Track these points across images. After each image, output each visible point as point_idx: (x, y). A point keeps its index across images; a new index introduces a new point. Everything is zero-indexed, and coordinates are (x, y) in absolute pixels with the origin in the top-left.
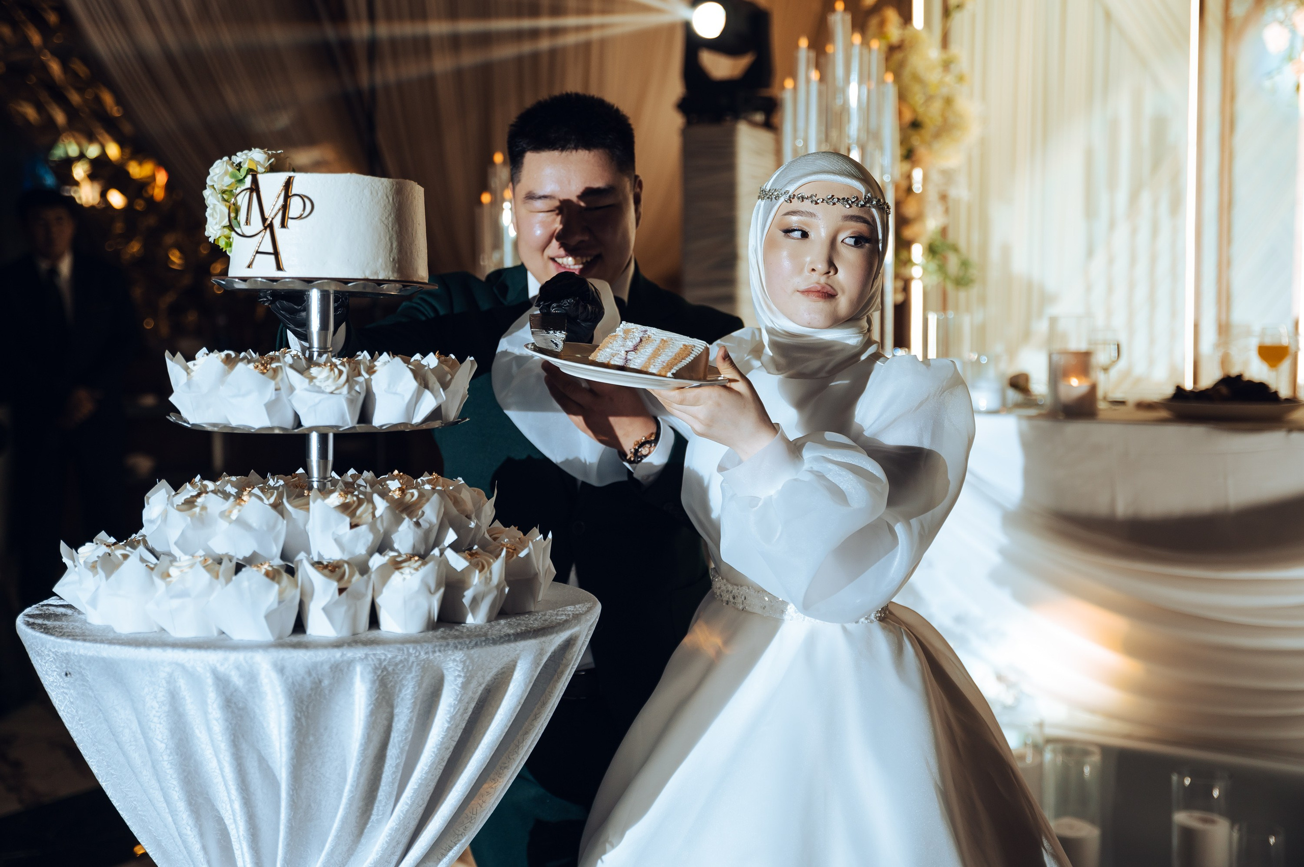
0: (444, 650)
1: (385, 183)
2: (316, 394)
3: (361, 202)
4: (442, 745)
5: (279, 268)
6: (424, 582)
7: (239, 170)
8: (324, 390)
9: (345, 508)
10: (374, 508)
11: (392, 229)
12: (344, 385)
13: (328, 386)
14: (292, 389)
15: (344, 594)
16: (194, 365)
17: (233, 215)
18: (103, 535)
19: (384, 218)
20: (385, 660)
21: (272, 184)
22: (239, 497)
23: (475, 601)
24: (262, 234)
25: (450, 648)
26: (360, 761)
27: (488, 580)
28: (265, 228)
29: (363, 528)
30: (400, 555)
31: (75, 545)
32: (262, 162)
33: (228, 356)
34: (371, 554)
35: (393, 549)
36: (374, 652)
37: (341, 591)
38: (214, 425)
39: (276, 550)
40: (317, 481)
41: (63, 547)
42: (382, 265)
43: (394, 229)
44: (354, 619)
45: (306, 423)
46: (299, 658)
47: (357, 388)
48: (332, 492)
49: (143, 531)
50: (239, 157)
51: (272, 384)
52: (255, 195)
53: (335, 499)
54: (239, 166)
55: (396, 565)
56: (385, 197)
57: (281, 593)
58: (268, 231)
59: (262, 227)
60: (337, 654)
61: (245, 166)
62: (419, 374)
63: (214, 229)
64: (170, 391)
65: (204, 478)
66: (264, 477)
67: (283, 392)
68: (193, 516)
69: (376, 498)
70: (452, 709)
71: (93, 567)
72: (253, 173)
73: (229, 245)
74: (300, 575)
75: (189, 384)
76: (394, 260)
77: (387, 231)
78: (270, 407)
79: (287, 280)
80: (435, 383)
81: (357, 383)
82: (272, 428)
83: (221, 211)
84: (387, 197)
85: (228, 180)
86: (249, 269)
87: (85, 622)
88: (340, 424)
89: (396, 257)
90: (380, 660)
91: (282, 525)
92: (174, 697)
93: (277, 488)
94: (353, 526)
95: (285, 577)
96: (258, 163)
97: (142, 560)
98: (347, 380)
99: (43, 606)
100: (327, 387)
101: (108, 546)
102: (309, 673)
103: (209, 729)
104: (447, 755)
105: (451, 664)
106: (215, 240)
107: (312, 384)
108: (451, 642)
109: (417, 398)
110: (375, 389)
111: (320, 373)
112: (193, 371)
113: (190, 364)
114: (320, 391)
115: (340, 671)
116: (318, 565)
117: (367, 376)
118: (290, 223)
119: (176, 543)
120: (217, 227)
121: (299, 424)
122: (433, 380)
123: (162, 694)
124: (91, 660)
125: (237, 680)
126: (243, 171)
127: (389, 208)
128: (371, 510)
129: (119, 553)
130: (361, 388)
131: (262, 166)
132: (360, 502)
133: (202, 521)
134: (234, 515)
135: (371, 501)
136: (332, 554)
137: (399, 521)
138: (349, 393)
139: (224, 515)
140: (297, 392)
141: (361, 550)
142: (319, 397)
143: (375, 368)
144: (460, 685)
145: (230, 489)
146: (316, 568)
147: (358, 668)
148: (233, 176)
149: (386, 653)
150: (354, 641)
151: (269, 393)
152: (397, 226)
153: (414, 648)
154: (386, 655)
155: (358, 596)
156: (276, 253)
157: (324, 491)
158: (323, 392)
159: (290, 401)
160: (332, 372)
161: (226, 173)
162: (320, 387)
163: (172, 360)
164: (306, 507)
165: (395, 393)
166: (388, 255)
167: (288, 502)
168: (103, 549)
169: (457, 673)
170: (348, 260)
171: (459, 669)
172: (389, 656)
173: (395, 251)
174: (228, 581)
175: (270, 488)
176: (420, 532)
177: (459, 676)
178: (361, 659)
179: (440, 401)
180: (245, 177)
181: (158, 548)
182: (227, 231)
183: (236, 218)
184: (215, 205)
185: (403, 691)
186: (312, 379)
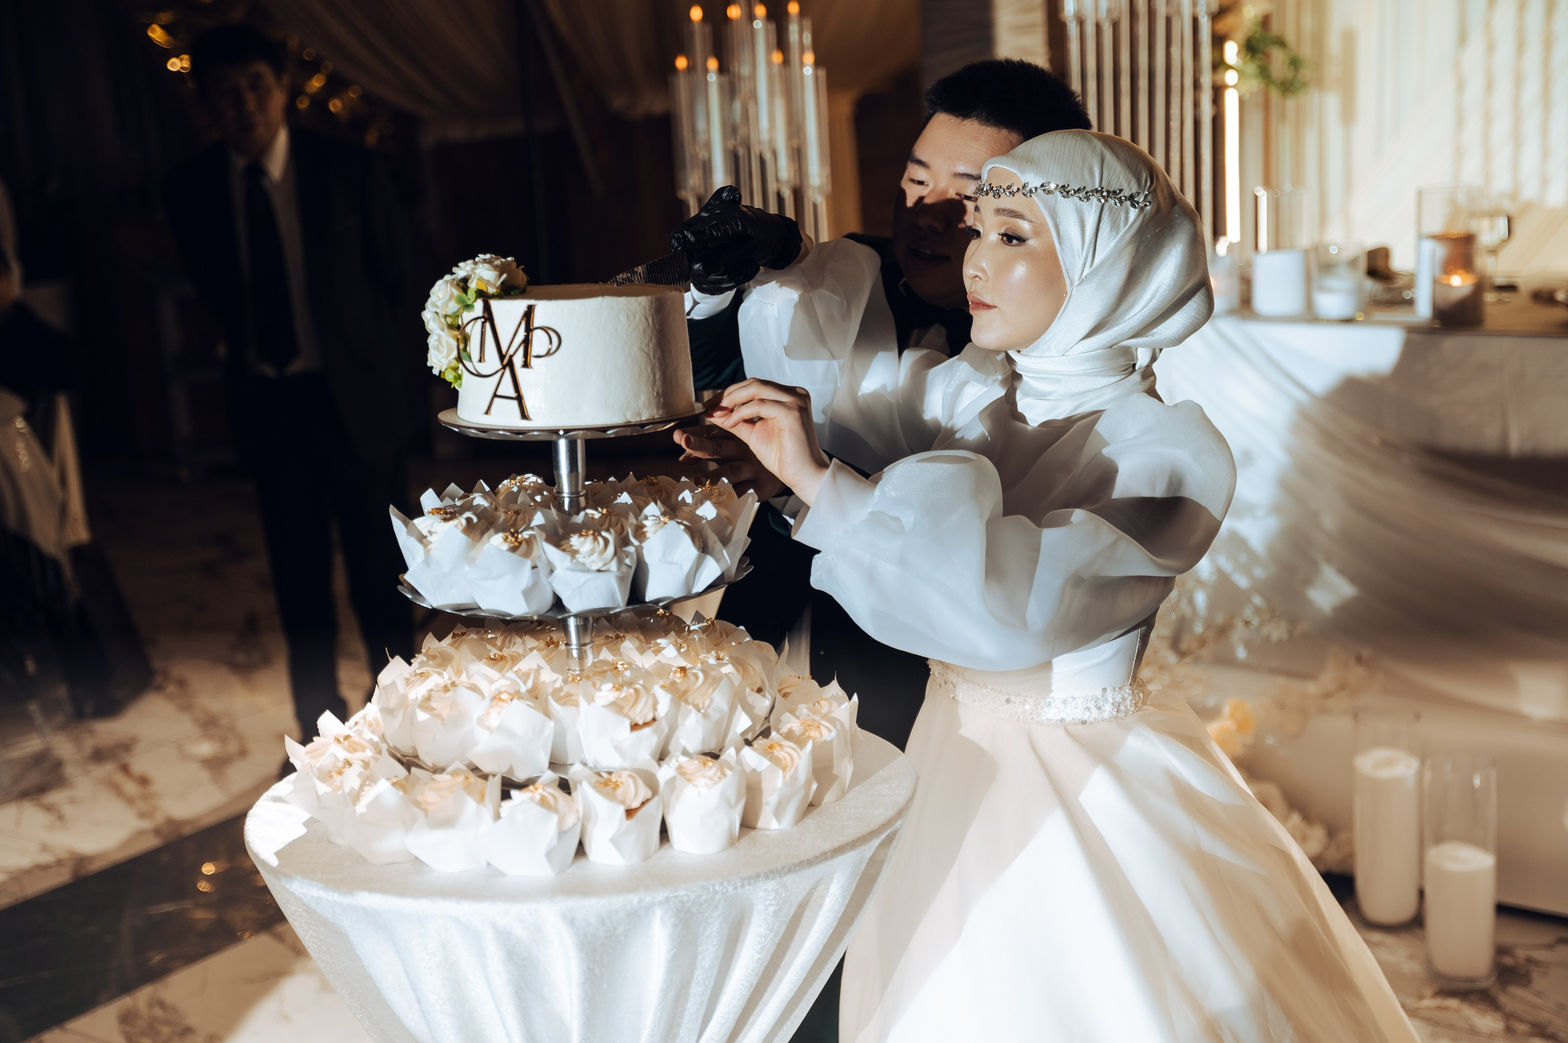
0: (755, 883)
1: (643, 303)
2: (580, 574)
3: (616, 329)
5: (524, 416)
6: (723, 799)
7: (465, 290)
8: (590, 567)
9: (620, 706)
10: (655, 702)
11: (654, 356)
12: (612, 559)
13: (593, 562)
14: (551, 568)
15: (633, 819)
17: (462, 346)
19: (644, 345)
20: (688, 901)
21: (509, 312)
24: (499, 374)
25: (760, 879)
26: (661, 1006)
27: (793, 779)
28: (504, 367)
29: (646, 732)
32: (492, 280)
34: (656, 764)
36: (676, 894)
37: (629, 813)
39: (544, 760)
40: (576, 649)
41: (288, 740)
42: (644, 403)
43: (656, 356)
44: (645, 845)
45: (570, 606)
46: (591, 907)
47: (628, 561)
50: (463, 269)
51: (528, 564)
52: (488, 325)
53: (607, 693)
54: (465, 284)
56: (644, 320)
57: (559, 824)
58: (508, 371)
59: (499, 366)
60: (634, 899)
61: (472, 286)
62: (696, 532)
63: (438, 361)
67: (543, 570)
69: (658, 690)
70: (763, 940)
73: (459, 378)
74: (578, 793)
75: (427, 561)
76: (658, 394)
77: (648, 360)
78: (528, 592)
79: (536, 433)
80: (715, 543)
81: (628, 555)
82: (530, 616)
83: (448, 343)
84: (647, 319)
85: (453, 307)
88: (610, 605)
89: (661, 390)
90: (682, 902)
91: (546, 728)
94: (634, 728)
95: (561, 796)
96: (488, 282)
98: (616, 553)
100: (593, 564)
102: (603, 923)
105: (762, 894)
106: (440, 372)
107: (574, 561)
109: (698, 565)
110: (648, 558)
111: (582, 544)
112: (430, 543)
114: (586, 570)
115: (636, 918)
116: (597, 779)
117: (636, 543)
120: (443, 358)
121: (558, 606)
122: (713, 539)
125: (520, 932)
126: (471, 294)
127: (649, 331)
128: (651, 702)
130: (631, 560)
131: (493, 285)
132: (638, 696)
134: (494, 720)
136: (611, 761)
137: (684, 714)
138: (619, 569)
140: (557, 572)
141: (646, 758)
142: (582, 577)
143: (645, 530)
144: (772, 914)
146: (596, 785)
147: (658, 913)
148: (460, 301)
149: (689, 893)
151: (525, 577)
152: (659, 352)
153: (721, 884)
154: (688, 896)
155: (647, 819)
156: (519, 398)
158: (588, 571)
159: (550, 584)
160: (596, 543)
161: (451, 297)
162: (584, 564)
164: (573, 701)
165: (672, 563)
166: (651, 389)
167: (553, 699)
169: (768, 902)
170: (606, 403)
171: (771, 898)
172: (693, 897)
173: (658, 383)
174: (496, 809)
176: (707, 725)
177: (770, 905)
178: (661, 903)
179: (724, 568)
180: (474, 301)
182: (455, 364)
183: (465, 349)
184: (438, 333)
185: (708, 929)
186: (574, 553)
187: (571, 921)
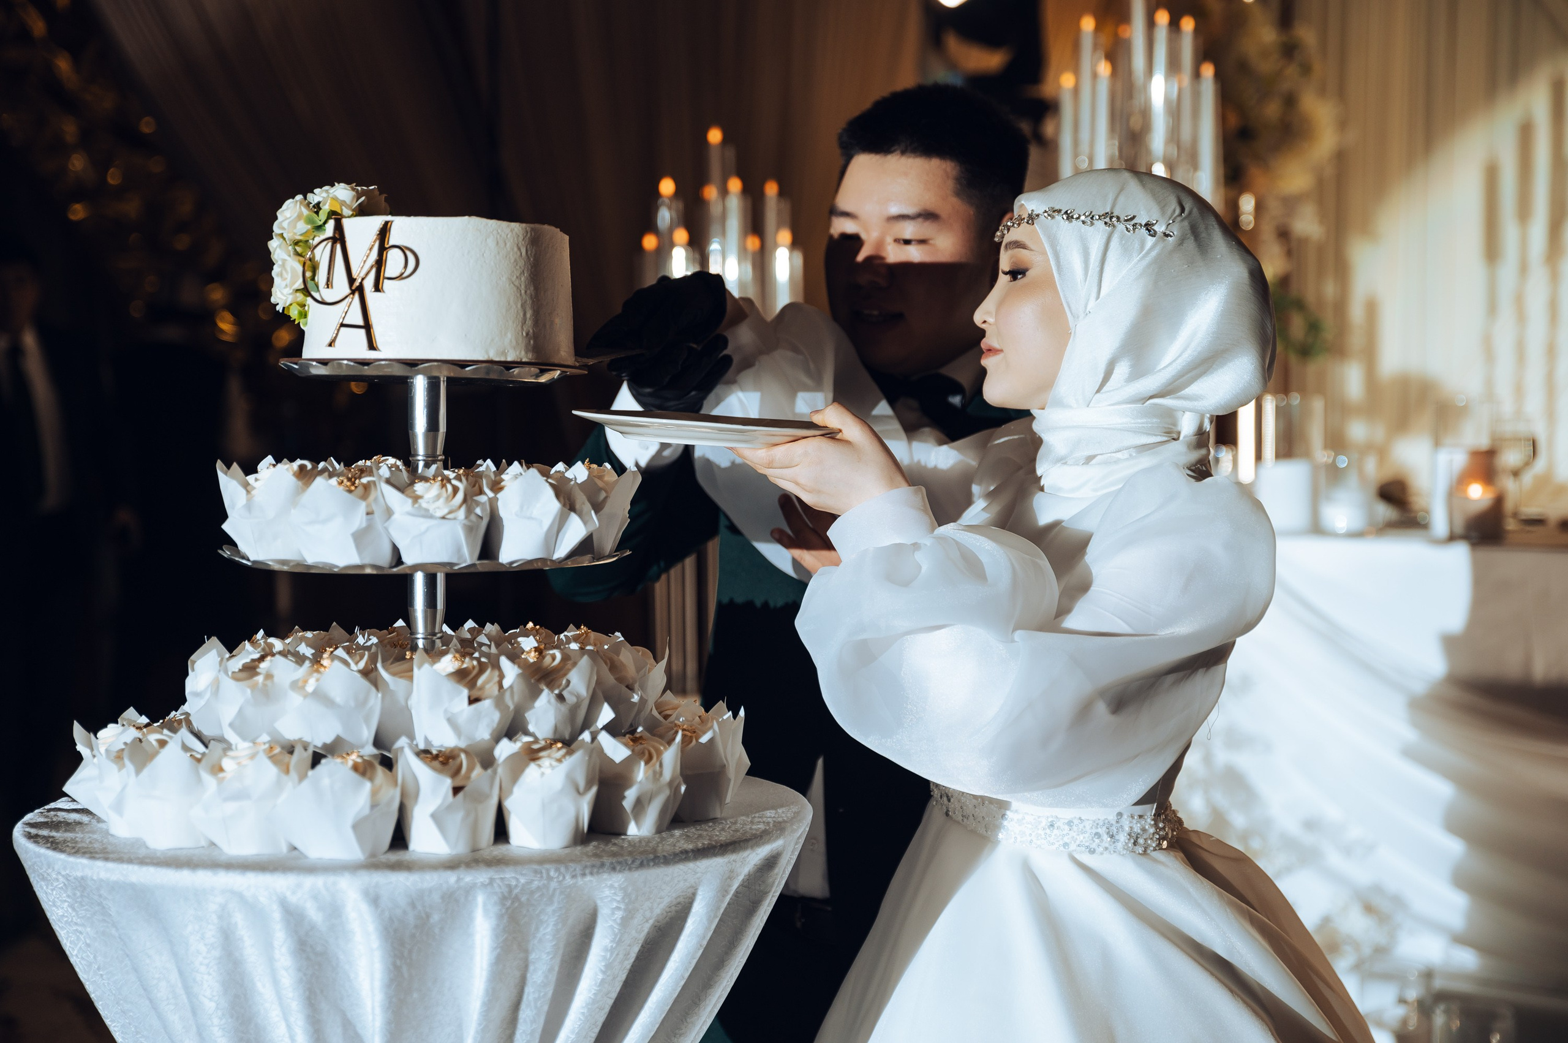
0: (598, 873)
1: (516, 230)
2: (422, 520)
3: (483, 255)
5: (372, 346)
6: (570, 779)
7: (317, 213)
8: (433, 514)
9: (461, 676)
10: (502, 676)
11: (526, 292)
12: (460, 506)
13: (438, 508)
14: (389, 512)
15: (461, 795)
16: (256, 480)
17: (308, 274)
18: (131, 713)
19: (515, 277)
20: (516, 886)
21: (361, 232)
22: (316, 660)
23: (640, 805)
24: (349, 300)
25: (605, 869)
26: (482, 1026)
27: (657, 775)
28: (353, 292)
29: (486, 704)
30: (536, 741)
32: (348, 202)
33: (302, 468)
34: (497, 740)
35: (527, 733)
36: (503, 877)
37: (456, 790)
38: (283, 562)
39: (367, 734)
40: (423, 638)
41: (78, 731)
42: (511, 341)
43: (528, 292)
44: (474, 831)
45: (410, 558)
46: (399, 883)
47: (478, 511)
48: (444, 653)
49: (185, 708)
50: (318, 195)
51: (363, 506)
52: (338, 247)
53: (448, 663)
54: (317, 207)
55: (532, 754)
56: (516, 249)
57: (374, 793)
58: (357, 296)
59: (348, 291)
60: (451, 878)
61: (326, 208)
62: (562, 491)
63: (283, 294)
64: (224, 516)
65: (269, 634)
66: (351, 632)
67: (378, 517)
68: (254, 688)
69: (504, 662)
70: (608, 955)
71: (118, 757)
72: (336, 216)
73: (304, 315)
74: (400, 768)
75: (249, 506)
76: (527, 334)
77: (519, 295)
78: (360, 538)
79: (383, 363)
80: (584, 503)
81: (478, 504)
82: (362, 567)
83: (293, 270)
84: (519, 249)
85: (302, 227)
86: (330, 348)
87: (107, 833)
88: (454, 561)
89: (531, 331)
90: (509, 886)
91: (375, 700)
92: (228, 939)
93: (369, 648)
94: (472, 701)
95: (380, 771)
96: (343, 203)
97: (185, 748)
98: (465, 501)
99: (49, 810)
100: (437, 510)
101: (139, 728)
102: (413, 905)
103: (276, 982)
104: (601, 1018)
105: (607, 892)
106: (284, 308)
107: (416, 506)
108: (607, 861)
109: (561, 523)
110: (503, 512)
111: (428, 490)
112: (254, 488)
113: (251, 478)
114: (427, 515)
115: (454, 902)
116: (425, 754)
117: (491, 494)
118: (387, 285)
119: (231, 725)
120: (288, 291)
121: (398, 560)
122: (581, 500)
123: (211, 933)
124: (115, 887)
125: (314, 914)
126: (323, 215)
127: (521, 263)
128: (496, 679)
129: (153, 738)
130: (483, 510)
131: (348, 207)
132: (482, 668)
133: (267, 695)
134: (310, 687)
135: (497, 666)
136: (444, 739)
137: (535, 694)
138: (467, 517)
139: (298, 686)
140: (396, 516)
141: (483, 733)
142: (424, 524)
143: (502, 484)
144: (619, 921)
145: (306, 650)
146: (422, 759)
147: (480, 898)
148: (309, 221)
149: (518, 877)
150: (473, 860)
151: (359, 519)
152: (532, 288)
153: (557, 870)
154: (517, 880)
155: (480, 798)
156: (367, 327)
157: (433, 653)
158: (431, 517)
159: (386, 529)
160: (444, 489)
161: (300, 217)
162: (427, 510)
163: (226, 474)
164: (408, 674)
165: (530, 518)
166: (520, 328)
167: (384, 667)
168: (132, 734)
169: (615, 905)
170: (466, 335)
171: (618, 898)
172: (522, 881)
173: (529, 322)
174: (302, 777)
175: (360, 648)
176: (564, 708)
177: (618, 908)
178: (484, 886)
179: (591, 528)
180: (325, 223)
181: (206, 732)
182: (300, 297)
183: (313, 279)
184: (284, 261)
185: (541, 929)
186: (416, 498)
187: (374, 899)
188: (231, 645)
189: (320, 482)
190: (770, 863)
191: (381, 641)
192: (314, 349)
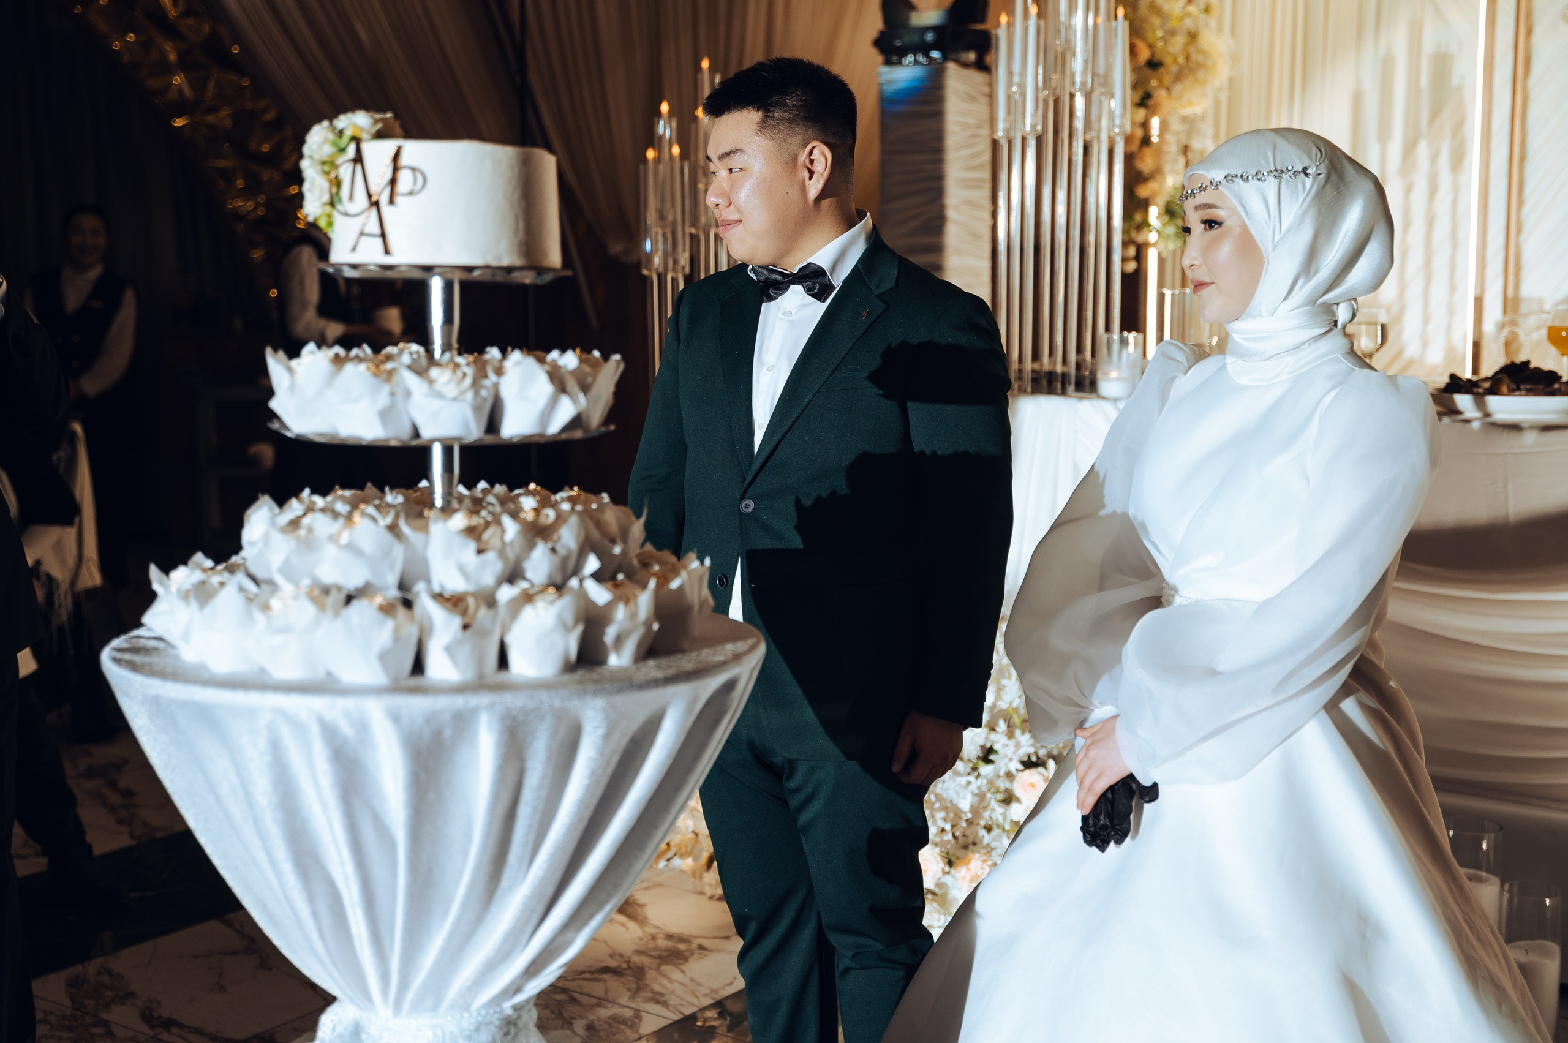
0: (583, 697)
1: (510, 152)
2: (437, 400)
3: (481, 174)
4: (581, 804)
6: (561, 620)
7: (340, 137)
8: (446, 395)
9: (471, 532)
10: (503, 531)
11: (518, 206)
12: (469, 389)
13: (450, 390)
14: (408, 394)
15: (469, 632)
16: (299, 365)
18: (199, 557)
19: (509, 193)
20: (514, 707)
21: (379, 153)
22: (349, 517)
23: (619, 640)
25: (589, 694)
26: (488, 821)
27: (633, 615)
29: (490, 556)
30: (533, 585)
31: (167, 569)
32: (367, 127)
33: (337, 355)
34: (499, 583)
35: (524, 578)
36: (503, 700)
37: (466, 627)
38: (321, 435)
39: (391, 580)
40: (440, 498)
41: (154, 571)
42: (506, 249)
43: (520, 206)
44: (480, 661)
45: (426, 433)
46: (416, 705)
47: (484, 393)
48: (456, 511)
49: (243, 553)
50: (343, 121)
51: (386, 389)
53: (459, 520)
54: (341, 133)
55: (528, 598)
56: (510, 170)
57: (397, 630)
60: (459, 702)
61: (348, 133)
62: (557, 377)
63: (313, 207)
64: (272, 395)
65: (313, 492)
66: (382, 491)
67: (399, 397)
68: (298, 539)
69: (507, 520)
70: (593, 764)
71: (185, 596)
72: (357, 140)
73: (331, 225)
74: (417, 608)
75: (292, 387)
76: (523, 244)
77: (512, 209)
78: (385, 415)
79: (398, 267)
80: (573, 387)
81: (484, 386)
82: (387, 440)
83: (321, 186)
84: (513, 170)
85: (328, 150)
86: (353, 254)
87: (177, 658)
88: (466, 435)
89: (526, 241)
90: (508, 708)
91: (399, 552)
92: (276, 749)
93: (393, 506)
94: (480, 552)
95: (401, 611)
96: (362, 129)
97: (242, 589)
98: (472, 384)
99: (133, 637)
100: (449, 392)
101: (204, 570)
102: (428, 723)
103: (316, 783)
104: (588, 814)
105: (590, 713)
107: (432, 388)
108: (591, 687)
109: (553, 403)
110: (505, 394)
111: (442, 374)
112: (296, 371)
113: (294, 363)
114: (440, 396)
115: (463, 721)
116: (439, 597)
117: (494, 379)
118: (399, 200)
119: (280, 571)
120: (317, 204)
121: (416, 434)
122: (572, 384)
123: (263, 743)
124: (184, 704)
125: (346, 729)
126: (346, 139)
127: (514, 181)
128: (499, 534)
129: (215, 580)
130: (488, 393)
131: (367, 132)
132: (487, 524)
133: (308, 545)
134: (345, 538)
135: (499, 523)
136: (455, 584)
137: (531, 546)
138: (474, 398)
139: (333, 539)
140: (414, 397)
141: (488, 579)
142: (437, 404)
143: (505, 369)
144: (601, 737)
145: (342, 508)
146: (439, 602)
147: (484, 718)
148: (334, 144)
149: (516, 699)
150: (479, 685)
151: (383, 399)
152: (526, 205)
153: (548, 694)
154: (515, 702)
155: (484, 634)
156: (383, 235)
157: (447, 510)
158: (445, 398)
159: (405, 408)
160: (455, 374)
161: (326, 141)
162: (440, 392)
163: (273, 357)
164: (425, 529)
165: (527, 400)
166: (514, 237)
167: (408, 523)
168: (198, 576)
169: (597, 724)
170: (470, 244)
171: (600, 718)
172: (519, 704)
173: (521, 232)
174: (337, 614)
175: (390, 506)
176: (556, 560)
177: (601, 726)
178: (487, 707)
179: (580, 408)
180: (347, 145)
181: (259, 574)
182: (328, 209)
183: (337, 193)
184: (313, 179)
185: (536, 742)
186: (431, 382)
187: (395, 717)
188: (281, 501)
189: (350, 368)
190: (729, 686)
191: (407, 499)
192: (341, 254)
